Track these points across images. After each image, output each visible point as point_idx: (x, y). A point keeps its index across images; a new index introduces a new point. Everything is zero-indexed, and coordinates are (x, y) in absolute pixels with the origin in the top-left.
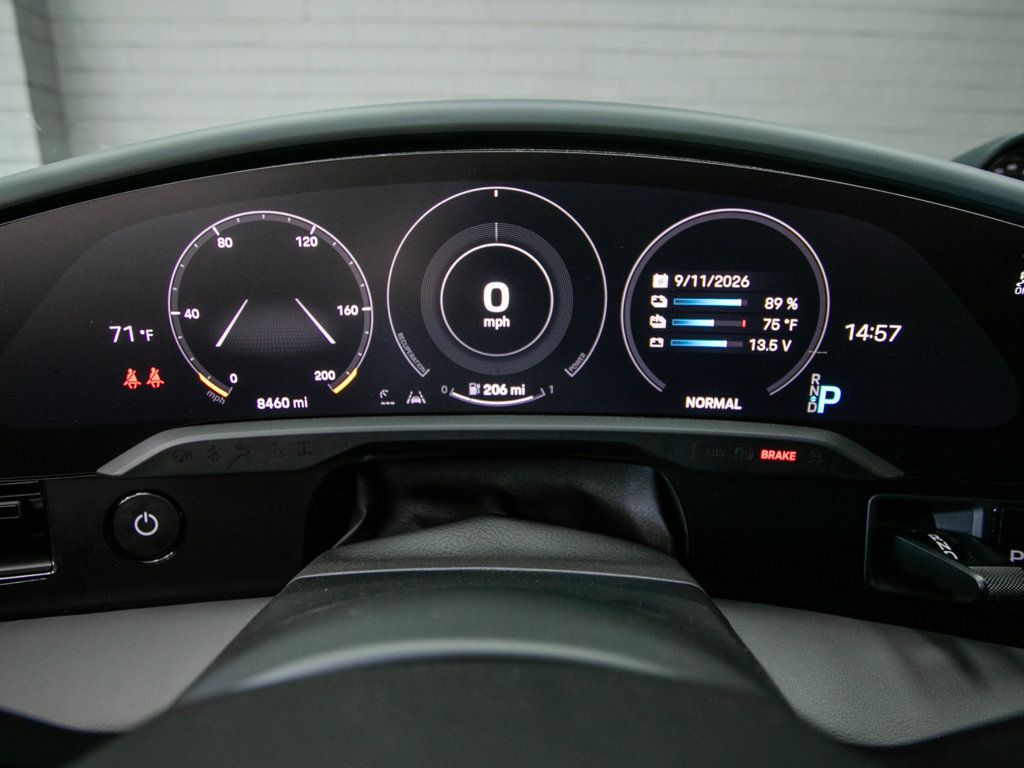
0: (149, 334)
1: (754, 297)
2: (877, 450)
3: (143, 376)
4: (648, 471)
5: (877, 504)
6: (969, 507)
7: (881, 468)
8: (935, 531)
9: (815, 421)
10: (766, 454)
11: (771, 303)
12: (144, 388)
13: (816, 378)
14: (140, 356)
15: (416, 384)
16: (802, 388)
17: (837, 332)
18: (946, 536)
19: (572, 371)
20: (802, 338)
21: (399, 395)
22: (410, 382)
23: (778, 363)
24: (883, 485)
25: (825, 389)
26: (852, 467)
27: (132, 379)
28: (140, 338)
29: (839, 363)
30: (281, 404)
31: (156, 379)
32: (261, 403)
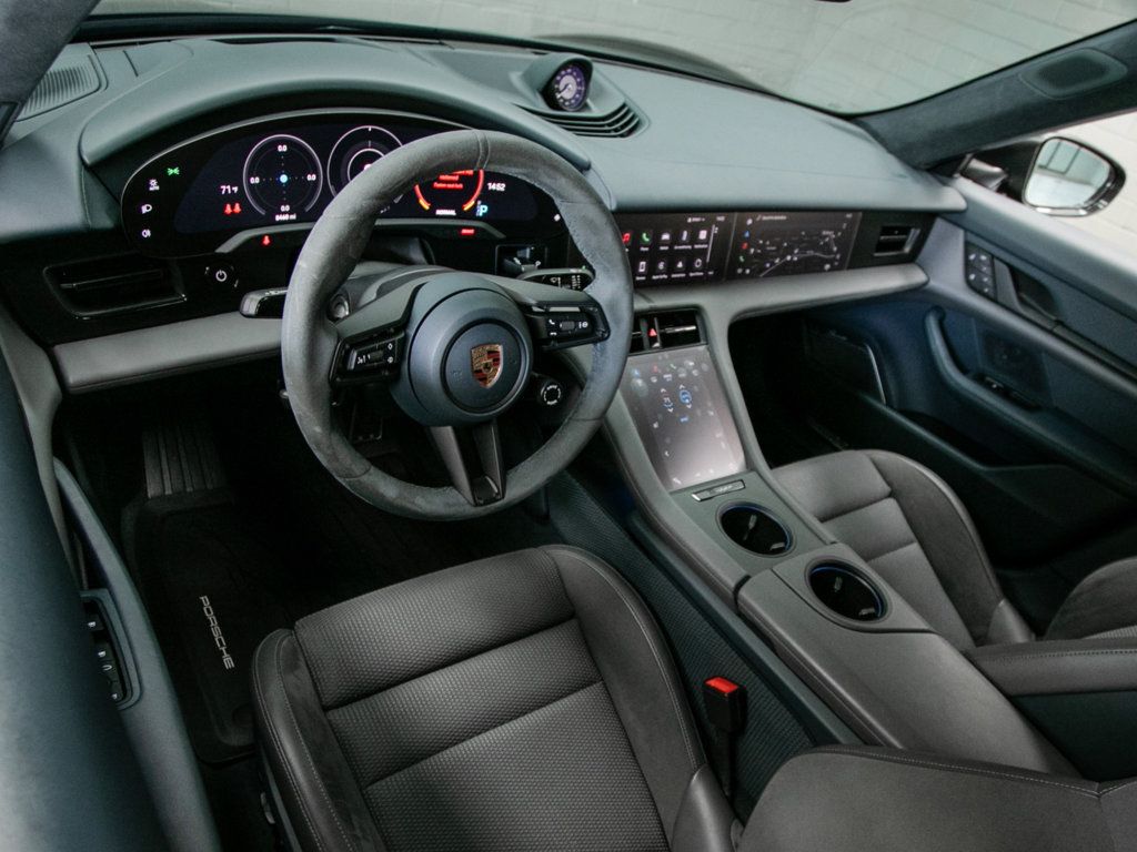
0: (236, 189)
2: (497, 228)
3: (233, 207)
4: (417, 239)
5: (500, 249)
6: (525, 248)
7: (499, 235)
8: (516, 256)
9: (479, 219)
10: (464, 231)
12: (233, 213)
13: (479, 202)
14: (232, 199)
16: (474, 208)
17: (485, 187)
18: (519, 259)
19: (396, 201)
24: (500, 241)
25: (482, 207)
26: (489, 234)
27: (228, 209)
28: (232, 191)
29: (488, 197)
30: (286, 217)
31: (237, 208)
32: (278, 218)
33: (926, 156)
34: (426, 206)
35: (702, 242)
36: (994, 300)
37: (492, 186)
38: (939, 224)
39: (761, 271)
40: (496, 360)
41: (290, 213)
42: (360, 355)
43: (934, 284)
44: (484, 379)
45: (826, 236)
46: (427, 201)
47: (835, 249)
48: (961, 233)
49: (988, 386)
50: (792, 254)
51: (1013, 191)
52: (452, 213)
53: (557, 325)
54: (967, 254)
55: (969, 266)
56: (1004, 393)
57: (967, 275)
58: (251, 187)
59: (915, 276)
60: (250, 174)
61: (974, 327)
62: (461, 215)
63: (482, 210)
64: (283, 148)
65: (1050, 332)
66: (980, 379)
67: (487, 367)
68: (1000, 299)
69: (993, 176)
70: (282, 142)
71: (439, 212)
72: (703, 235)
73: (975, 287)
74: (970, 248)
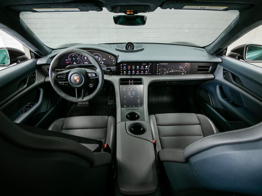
1: (98, 57)
11: (99, 58)
14: (67, 61)
15: (82, 62)
16: (101, 62)
17: (102, 59)
20: (101, 59)
21: (81, 63)
22: (81, 62)
23: (100, 61)
27: (67, 62)
29: (103, 61)
30: (75, 64)
31: (68, 62)
32: (74, 64)
33: (216, 54)
35: (147, 68)
36: (228, 81)
37: (103, 59)
38: (219, 66)
39: (163, 74)
41: (75, 63)
42: (59, 76)
43: (216, 78)
44: (76, 81)
45: (180, 68)
47: (184, 70)
48: (222, 67)
50: (171, 71)
53: (91, 75)
55: (224, 74)
58: (70, 60)
59: (211, 76)
60: (69, 58)
63: (103, 63)
64: (73, 55)
65: (240, 88)
68: (230, 81)
69: (236, 55)
70: (73, 54)
72: (147, 67)
73: (225, 78)
74: (224, 70)
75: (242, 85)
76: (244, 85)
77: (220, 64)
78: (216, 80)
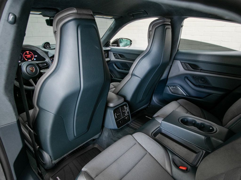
16: (34, 59)
17: (34, 56)
33: (105, 46)
34: (27, 60)
36: (118, 59)
37: (35, 56)
38: (110, 52)
40: (34, 69)
43: (111, 60)
44: (33, 71)
46: (27, 59)
48: (112, 52)
49: (123, 70)
51: (118, 46)
52: (31, 60)
53: (42, 65)
54: (114, 55)
55: (115, 56)
56: (125, 70)
57: (115, 57)
59: (108, 59)
61: (119, 63)
62: (32, 60)
63: (35, 59)
66: (122, 69)
67: (32, 70)
68: (119, 58)
69: (116, 45)
71: (29, 60)
73: (116, 58)
74: (114, 54)
75: (126, 58)
76: (127, 58)
77: (110, 51)
78: (112, 61)
